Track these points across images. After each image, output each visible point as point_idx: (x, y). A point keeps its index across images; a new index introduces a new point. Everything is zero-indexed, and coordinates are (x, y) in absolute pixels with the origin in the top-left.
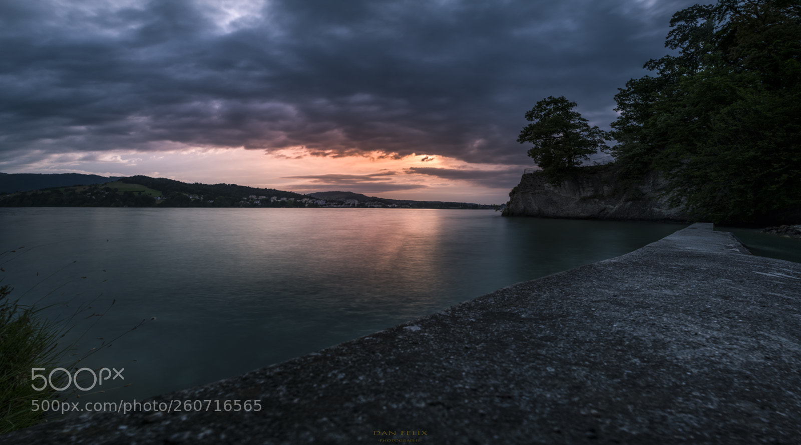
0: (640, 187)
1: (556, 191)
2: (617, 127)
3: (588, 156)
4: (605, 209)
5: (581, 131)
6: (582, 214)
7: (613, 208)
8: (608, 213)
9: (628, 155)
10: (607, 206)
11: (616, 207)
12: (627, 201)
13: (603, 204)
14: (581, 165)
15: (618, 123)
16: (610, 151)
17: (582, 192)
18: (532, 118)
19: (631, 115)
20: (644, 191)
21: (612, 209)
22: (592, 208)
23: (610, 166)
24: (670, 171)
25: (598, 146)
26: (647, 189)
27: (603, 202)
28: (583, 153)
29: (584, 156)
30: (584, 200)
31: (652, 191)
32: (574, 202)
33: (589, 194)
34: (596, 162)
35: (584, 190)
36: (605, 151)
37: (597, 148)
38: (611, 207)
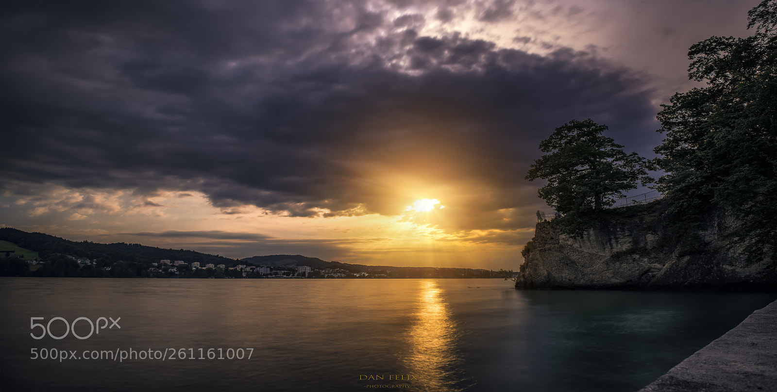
0: (701, 232)
1: (576, 245)
2: (663, 152)
3: (623, 192)
4: (649, 270)
5: (614, 160)
6: (614, 281)
7: (661, 268)
8: (653, 276)
9: (678, 187)
10: (653, 265)
11: (665, 267)
12: (682, 255)
13: (645, 263)
14: (614, 206)
15: (665, 148)
16: (656, 184)
17: (614, 245)
18: (548, 148)
19: (680, 136)
20: (707, 239)
21: (660, 270)
22: (629, 269)
23: (655, 204)
24: (741, 206)
25: (637, 178)
26: (710, 235)
27: (646, 260)
28: (616, 189)
29: (617, 192)
30: (617, 257)
31: (718, 238)
32: (602, 261)
33: (625, 247)
34: (635, 201)
35: (617, 242)
36: (648, 184)
37: (637, 181)
38: (658, 266)
